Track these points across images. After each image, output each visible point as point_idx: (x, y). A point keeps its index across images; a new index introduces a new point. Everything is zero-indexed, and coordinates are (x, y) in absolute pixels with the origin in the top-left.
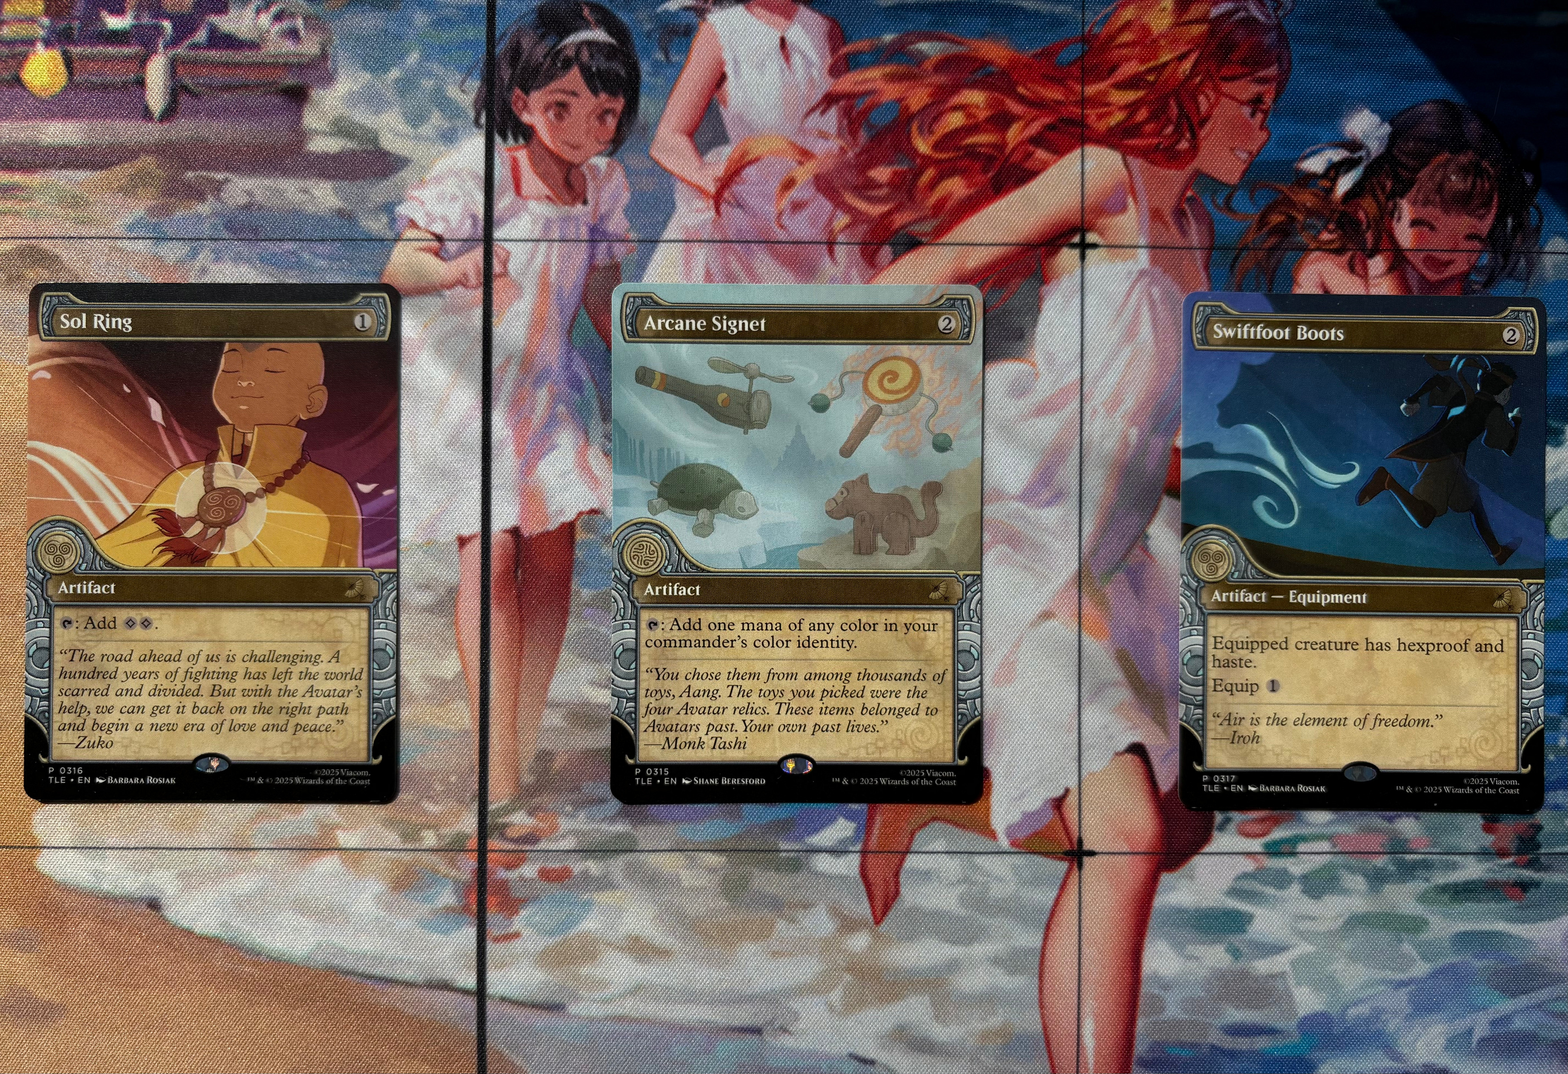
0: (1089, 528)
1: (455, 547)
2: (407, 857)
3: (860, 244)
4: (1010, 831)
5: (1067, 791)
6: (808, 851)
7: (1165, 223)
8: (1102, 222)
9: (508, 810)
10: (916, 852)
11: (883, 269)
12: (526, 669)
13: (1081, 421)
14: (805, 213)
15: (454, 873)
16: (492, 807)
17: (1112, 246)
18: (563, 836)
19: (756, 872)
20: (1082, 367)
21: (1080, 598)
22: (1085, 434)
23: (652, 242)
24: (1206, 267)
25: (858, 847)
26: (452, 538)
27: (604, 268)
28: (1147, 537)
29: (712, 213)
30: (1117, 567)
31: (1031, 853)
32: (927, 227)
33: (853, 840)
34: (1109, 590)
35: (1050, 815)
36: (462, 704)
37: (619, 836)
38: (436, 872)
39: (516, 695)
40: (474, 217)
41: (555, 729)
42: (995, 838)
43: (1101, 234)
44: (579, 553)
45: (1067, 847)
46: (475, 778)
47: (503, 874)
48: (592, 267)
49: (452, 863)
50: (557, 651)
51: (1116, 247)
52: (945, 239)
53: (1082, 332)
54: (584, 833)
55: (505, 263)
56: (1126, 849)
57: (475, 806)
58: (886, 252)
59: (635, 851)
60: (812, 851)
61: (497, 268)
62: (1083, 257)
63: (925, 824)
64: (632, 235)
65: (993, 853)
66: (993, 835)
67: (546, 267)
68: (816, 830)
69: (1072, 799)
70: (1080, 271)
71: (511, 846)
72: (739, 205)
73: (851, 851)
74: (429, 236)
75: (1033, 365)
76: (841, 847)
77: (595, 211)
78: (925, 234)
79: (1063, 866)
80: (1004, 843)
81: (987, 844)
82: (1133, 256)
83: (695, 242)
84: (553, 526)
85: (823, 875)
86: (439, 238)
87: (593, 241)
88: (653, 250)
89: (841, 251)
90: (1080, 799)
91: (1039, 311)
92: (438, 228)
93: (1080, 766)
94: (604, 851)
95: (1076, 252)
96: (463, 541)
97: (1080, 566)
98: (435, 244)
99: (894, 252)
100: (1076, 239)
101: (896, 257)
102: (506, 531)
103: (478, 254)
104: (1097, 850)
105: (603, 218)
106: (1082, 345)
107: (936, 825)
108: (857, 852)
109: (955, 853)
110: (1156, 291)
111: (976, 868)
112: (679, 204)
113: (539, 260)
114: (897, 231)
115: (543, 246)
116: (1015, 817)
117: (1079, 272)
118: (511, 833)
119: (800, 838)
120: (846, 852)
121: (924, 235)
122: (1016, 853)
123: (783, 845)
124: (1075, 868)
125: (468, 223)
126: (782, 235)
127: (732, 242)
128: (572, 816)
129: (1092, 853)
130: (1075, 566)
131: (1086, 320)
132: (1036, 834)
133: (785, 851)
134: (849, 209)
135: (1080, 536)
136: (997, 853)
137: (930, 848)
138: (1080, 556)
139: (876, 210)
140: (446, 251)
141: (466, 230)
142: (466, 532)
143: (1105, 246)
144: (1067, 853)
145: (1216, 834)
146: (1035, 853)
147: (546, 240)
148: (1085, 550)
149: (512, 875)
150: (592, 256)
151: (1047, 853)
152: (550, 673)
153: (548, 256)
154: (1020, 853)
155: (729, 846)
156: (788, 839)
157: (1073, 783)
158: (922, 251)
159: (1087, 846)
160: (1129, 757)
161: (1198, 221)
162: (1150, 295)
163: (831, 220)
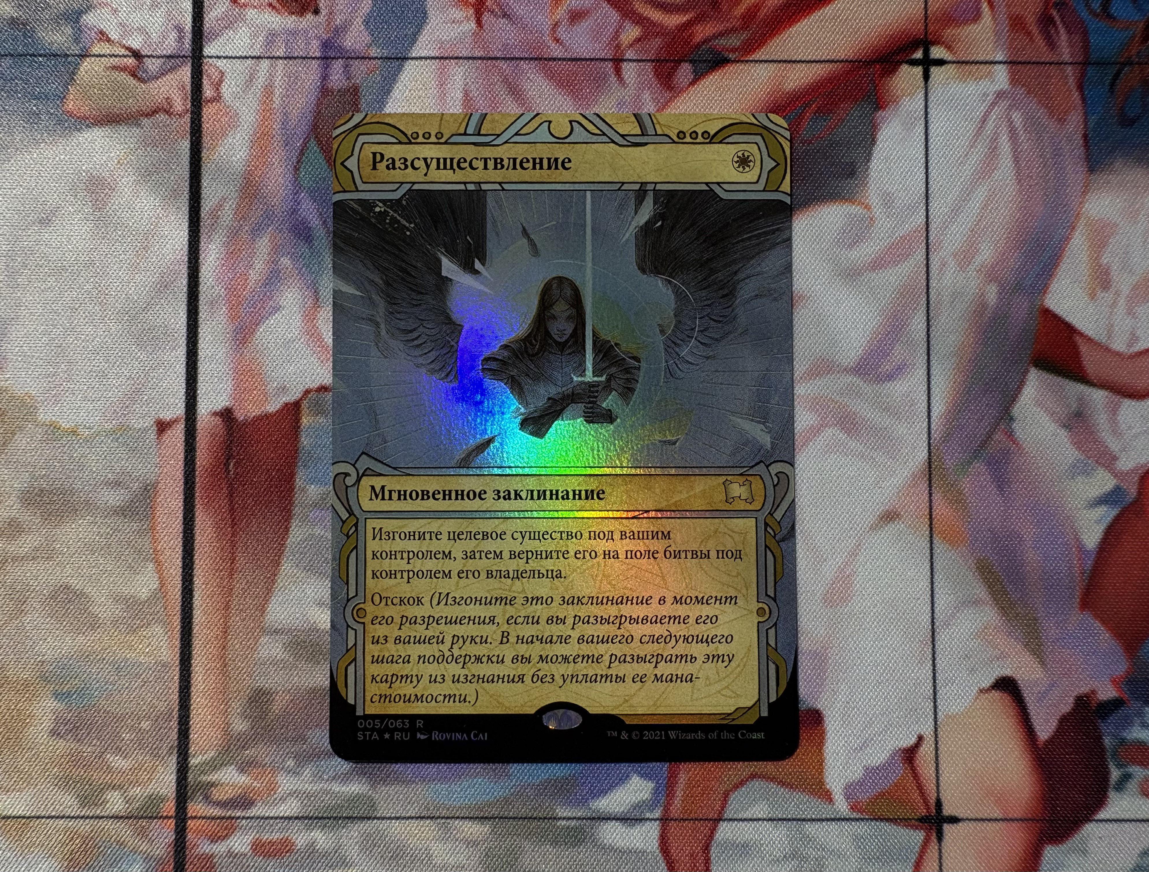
0: (938, 409)
1: (152, 435)
2: (85, 827)
3: (653, 61)
4: (849, 791)
5: (920, 738)
6: (594, 818)
7: (1029, 34)
8: (949, 32)
9: (214, 765)
10: (730, 820)
11: (682, 91)
12: (239, 587)
13: (928, 276)
14: (585, 25)
15: (144, 847)
16: (194, 761)
17: (963, 62)
18: (283, 799)
19: (527, 845)
20: (927, 210)
21: (931, 495)
22: (932, 292)
23: (398, 59)
24: (1080, 87)
25: (657, 814)
26: (149, 422)
27: (339, 91)
28: (1012, 419)
29: (473, 25)
30: (976, 455)
31: (876, 820)
32: (735, 41)
33: (651, 805)
34: (966, 485)
35: (900, 769)
36: (158, 630)
37: (354, 800)
38: (121, 844)
39: (226, 617)
40: (180, 29)
41: (274, 663)
42: (831, 800)
43: (949, 48)
44: (305, 441)
45: (924, 812)
46: (174, 724)
47: (206, 847)
48: (325, 91)
49: (142, 833)
50: (277, 564)
51: (967, 63)
52: (756, 56)
53: (927, 168)
54: (309, 796)
55: (217, 86)
56: (997, 814)
57: (173, 761)
58: (685, 71)
59: (374, 818)
60: (599, 818)
61: (208, 92)
62: (926, 77)
63: (742, 783)
64: (374, 52)
65: (828, 820)
66: (827, 796)
67: (268, 90)
68: (603, 792)
69: (927, 750)
70: (923, 92)
71: (217, 812)
72: (505, 15)
73: (648, 819)
74: (123, 52)
75: (868, 207)
76: (637, 814)
77: (329, 22)
78: (734, 50)
79: (919, 836)
80: (842, 806)
81: (822, 809)
82: (990, 75)
83: (451, 58)
84: (273, 407)
85: (612, 849)
86: (136, 55)
87: (326, 59)
88: (399, 69)
89: (629, 70)
90: (937, 749)
91: (873, 141)
92: (135, 43)
93: (935, 707)
94: (335, 818)
95: (918, 71)
96: (162, 427)
97: (930, 455)
98: (131, 61)
99: (694, 71)
100: (919, 55)
101: (698, 77)
102: (215, 414)
103: (185, 73)
104: (961, 816)
105: (340, 31)
106: (927, 183)
107: (756, 784)
108: (656, 820)
109: (780, 820)
110: (1017, 117)
111: (808, 839)
112: (431, 13)
113: (261, 80)
114: (698, 46)
115: (265, 64)
116: (856, 773)
117: (921, 95)
118: (217, 794)
119: (583, 802)
120: (641, 820)
121: (732, 50)
122: (857, 820)
123: (562, 812)
124: (934, 838)
125: (173, 35)
126: (557, 52)
127: (496, 59)
128: (295, 773)
129: (954, 820)
130: (923, 454)
131: (931, 152)
132: (882, 795)
133: (564, 818)
134: (639, 20)
135: (929, 417)
136: (833, 820)
137: (748, 815)
138: (929, 443)
139: (674, 20)
140: (145, 71)
141: (170, 45)
142: (167, 416)
143: (954, 62)
144: (922, 820)
145: (1112, 794)
146: (882, 820)
147: (268, 58)
148: (935, 435)
149: (220, 848)
150: (325, 77)
151: (896, 820)
152: (269, 591)
153: (271, 76)
154: (862, 820)
155: (495, 812)
156: (569, 803)
157: (927, 730)
158: (730, 69)
159: (947, 811)
160: (996, 694)
161: (1069, 32)
162: (1010, 122)
163: (617, 34)
